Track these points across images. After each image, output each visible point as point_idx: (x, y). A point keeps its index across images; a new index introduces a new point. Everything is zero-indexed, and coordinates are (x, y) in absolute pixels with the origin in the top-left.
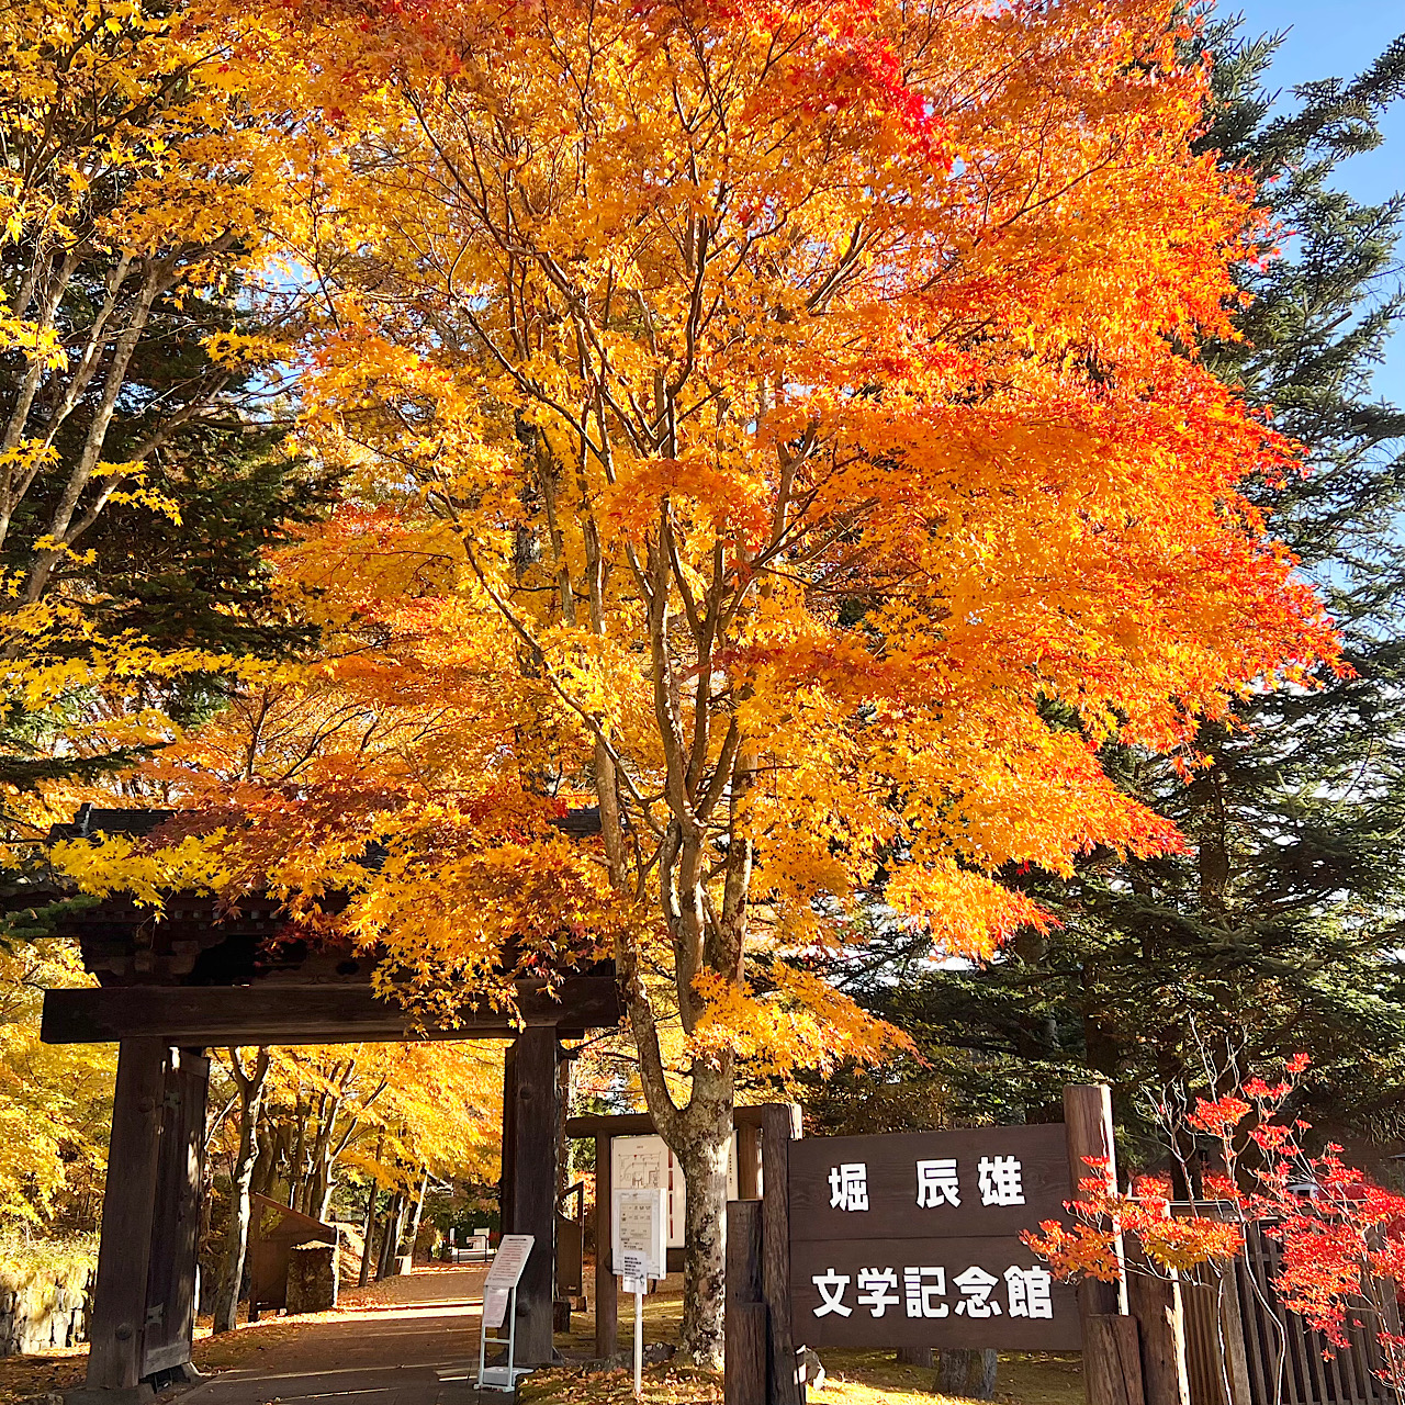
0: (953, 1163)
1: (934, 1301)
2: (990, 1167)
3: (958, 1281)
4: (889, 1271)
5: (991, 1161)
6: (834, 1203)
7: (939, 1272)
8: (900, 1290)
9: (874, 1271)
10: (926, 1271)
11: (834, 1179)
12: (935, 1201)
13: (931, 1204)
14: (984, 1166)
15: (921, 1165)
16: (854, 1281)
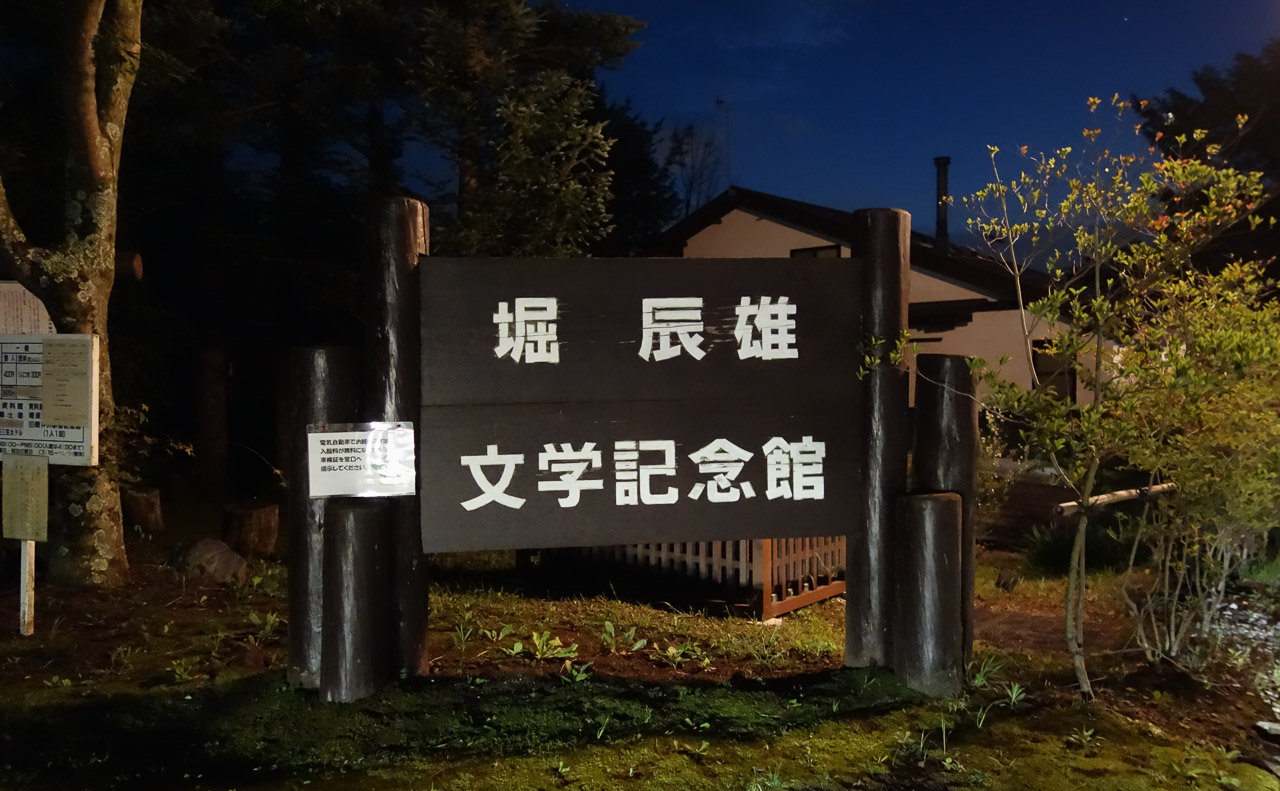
0: (698, 302)
1: (659, 484)
2: (753, 310)
3: (695, 457)
4: (589, 446)
5: (755, 301)
6: (500, 351)
7: (668, 447)
8: (607, 472)
9: (567, 447)
10: (647, 445)
11: (502, 316)
12: (666, 352)
13: (659, 356)
14: (744, 308)
15: (648, 304)
16: (531, 460)
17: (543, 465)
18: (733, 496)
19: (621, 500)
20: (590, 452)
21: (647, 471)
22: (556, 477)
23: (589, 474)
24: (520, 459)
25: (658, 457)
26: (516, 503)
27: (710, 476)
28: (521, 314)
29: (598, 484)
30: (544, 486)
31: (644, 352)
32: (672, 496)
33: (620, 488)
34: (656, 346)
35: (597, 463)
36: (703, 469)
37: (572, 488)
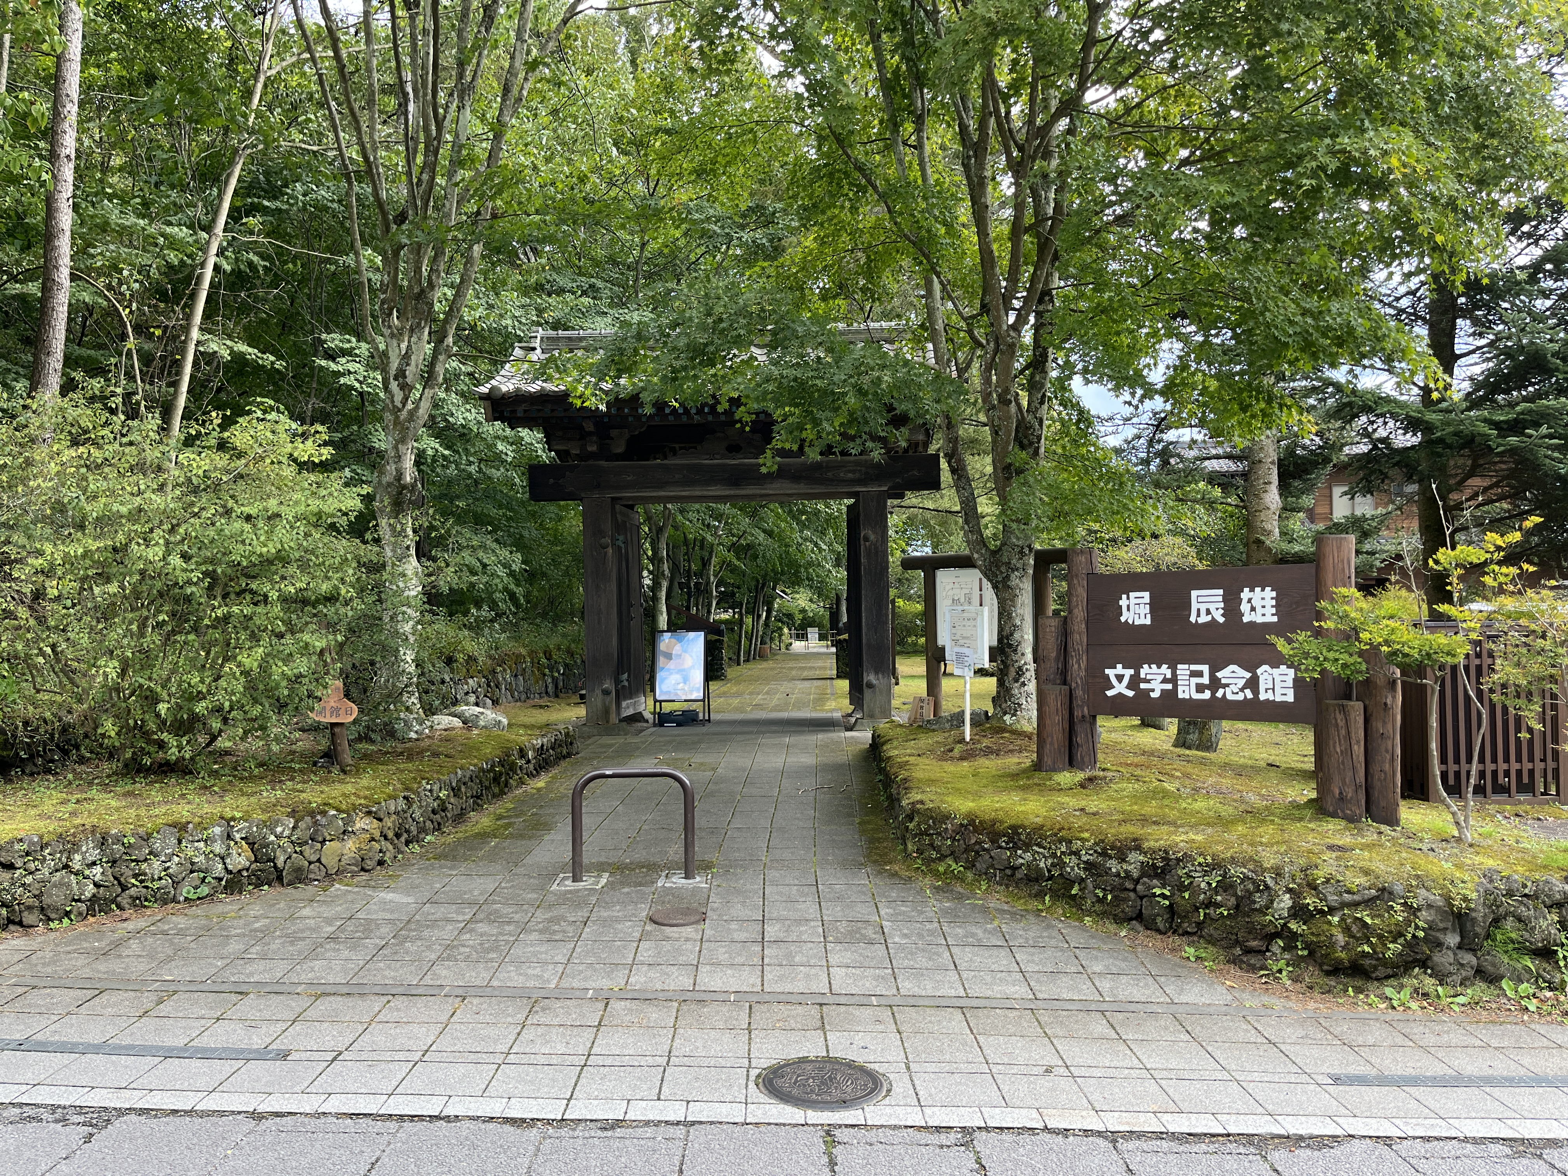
0: (1221, 592)
1: (1200, 688)
2: (1251, 595)
3: (1219, 675)
4: (1165, 666)
5: (1252, 590)
6: (1123, 619)
7: (1205, 668)
8: (1174, 680)
9: (1154, 666)
10: (1194, 667)
11: (1123, 602)
12: (1204, 619)
13: (1200, 621)
14: (1246, 594)
15: (1194, 594)
16: (1137, 673)
17: (1142, 676)
18: (1240, 697)
19: (1180, 696)
20: (1165, 670)
21: (1195, 680)
22: (1148, 681)
23: (1165, 681)
24: (1132, 672)
25: (1200, 674)
26: (1130, 693)
27: (1228, 685)
28: (1133, 601)
29: (1169, 686)
30: (1143, 686)
31: (1193, 619)
32: (1207, 695)
33: (1180, 689)
34: (1198, 615)
35: (1169, 676)
36: (1223, 681)
37: (1156, 688)
